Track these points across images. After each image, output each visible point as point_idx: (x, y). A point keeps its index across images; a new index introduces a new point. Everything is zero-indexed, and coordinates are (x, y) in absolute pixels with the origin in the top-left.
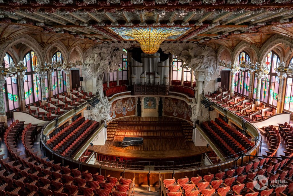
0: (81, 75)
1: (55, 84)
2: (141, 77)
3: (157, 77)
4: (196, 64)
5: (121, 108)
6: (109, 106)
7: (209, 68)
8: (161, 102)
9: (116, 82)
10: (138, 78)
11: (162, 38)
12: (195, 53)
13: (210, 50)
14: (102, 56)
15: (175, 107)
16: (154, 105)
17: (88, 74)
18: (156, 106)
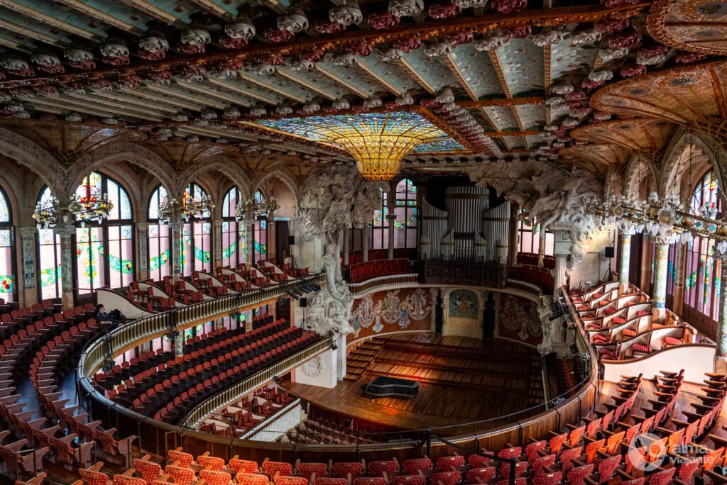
0: (293, 232)
1: (229, 247)
2: (441, 243)
3: (479, 245)
4: (548, 211)
5: (396, 310)
6: (350, 301)
7: (582, 221)
8: (490, 304)
9: (387, 251)
10: (437, 244)
11: (407, 144)
12: (548, 186)
13: (585, 176)
14: (334, 191)
15: (524, 319)
16: (473, 309)
17: (306, 230)
18: (477, 313)
